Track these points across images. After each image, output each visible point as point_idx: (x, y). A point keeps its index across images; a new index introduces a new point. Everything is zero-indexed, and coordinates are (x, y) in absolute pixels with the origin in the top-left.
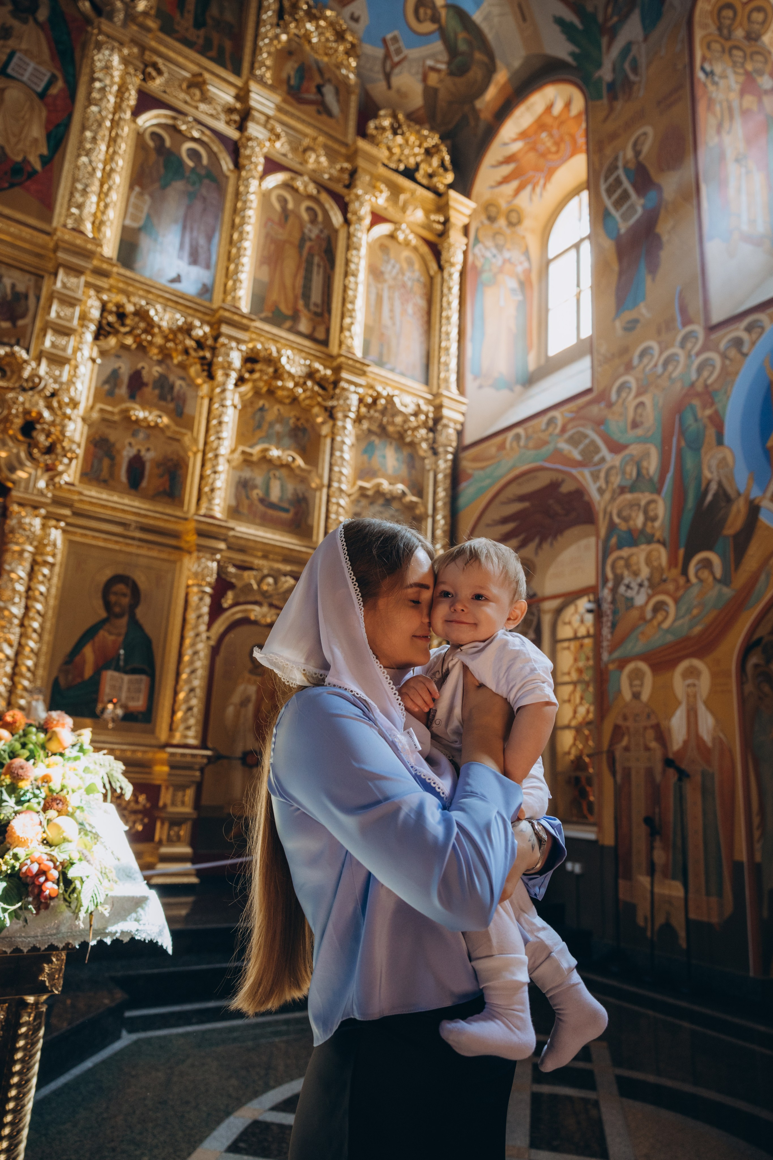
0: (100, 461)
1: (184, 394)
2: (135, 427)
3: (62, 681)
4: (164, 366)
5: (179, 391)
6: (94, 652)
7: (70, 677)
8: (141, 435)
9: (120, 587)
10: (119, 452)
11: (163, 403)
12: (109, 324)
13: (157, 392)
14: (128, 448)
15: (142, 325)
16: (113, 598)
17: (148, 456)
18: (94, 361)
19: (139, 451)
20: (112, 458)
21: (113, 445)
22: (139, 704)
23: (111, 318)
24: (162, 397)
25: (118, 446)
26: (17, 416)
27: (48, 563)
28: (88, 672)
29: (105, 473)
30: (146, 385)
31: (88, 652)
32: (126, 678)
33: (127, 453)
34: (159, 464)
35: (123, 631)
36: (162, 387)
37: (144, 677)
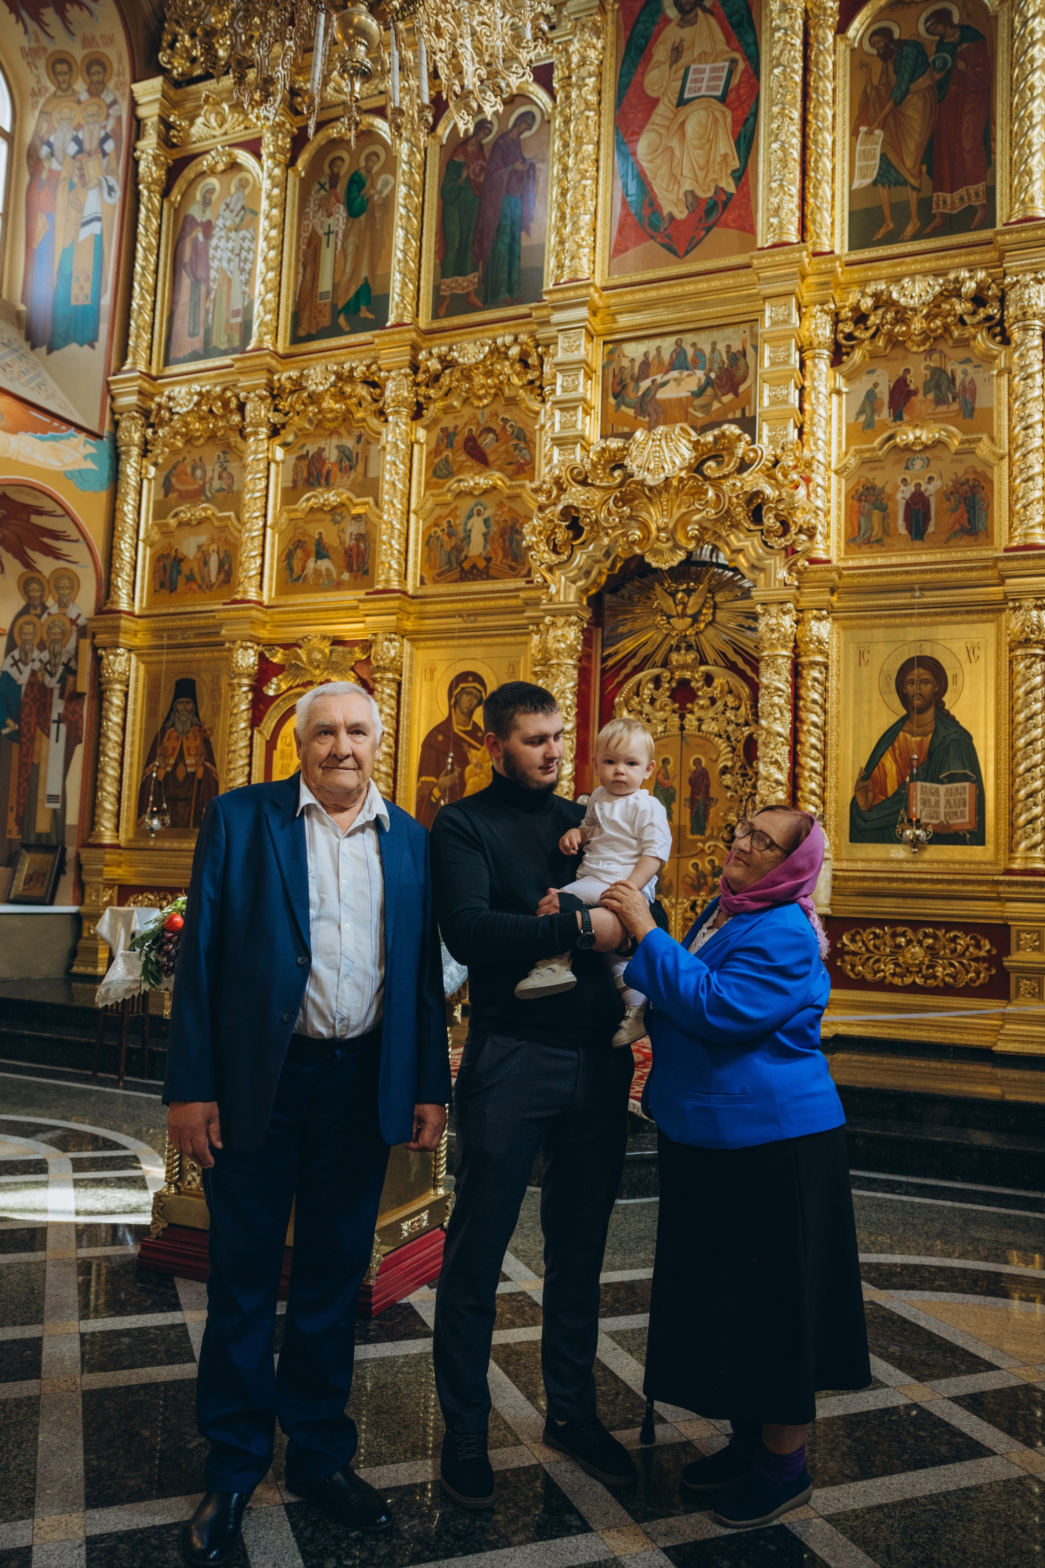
0: (869, 516)
1: (972, 382)
2: (908, 455)
3: (861, 803)
4: (936, 356)
5: (963, 381)
6: (896, 761)
7: (870, 795)
8: (918, 464)
9: (918, 673)
10: (891, 497)
11: (943, 408)
12: (849, 337)
13: (931, 396)
14: (903, 488)
15: (890, 316)
16: (911, 689)
17: (930, 489)
18: (839, 392)
19: (918, 485)
20: (883, 509)
21: (882, 491)
22: (964, 820)
23: (848, 328)
24: (940, 401)
25: (888, 490)
26: (738, 505)
27: (817, 664)
28: (892, 787)
29: (877, 531)
30: (915, 393)
31: (889, 763)
32: (942, 788)
33: (904, 494)
34: (947, 495)
35: (931, 727)
36: (938, 387)
37: (967, 784)
